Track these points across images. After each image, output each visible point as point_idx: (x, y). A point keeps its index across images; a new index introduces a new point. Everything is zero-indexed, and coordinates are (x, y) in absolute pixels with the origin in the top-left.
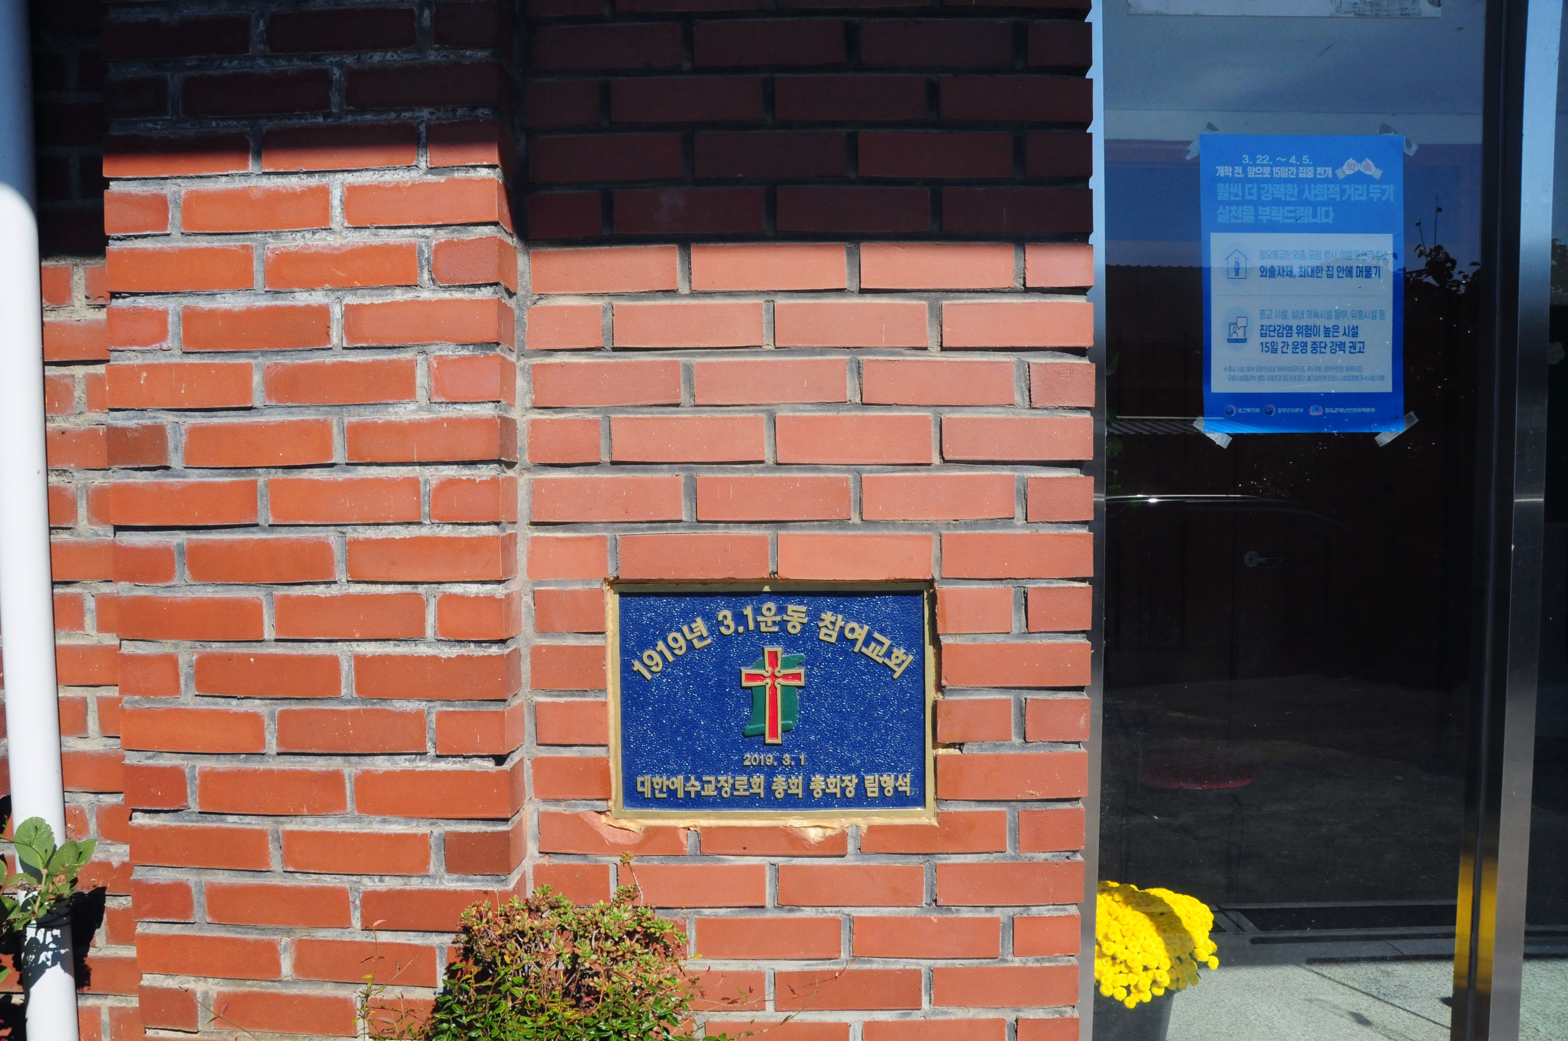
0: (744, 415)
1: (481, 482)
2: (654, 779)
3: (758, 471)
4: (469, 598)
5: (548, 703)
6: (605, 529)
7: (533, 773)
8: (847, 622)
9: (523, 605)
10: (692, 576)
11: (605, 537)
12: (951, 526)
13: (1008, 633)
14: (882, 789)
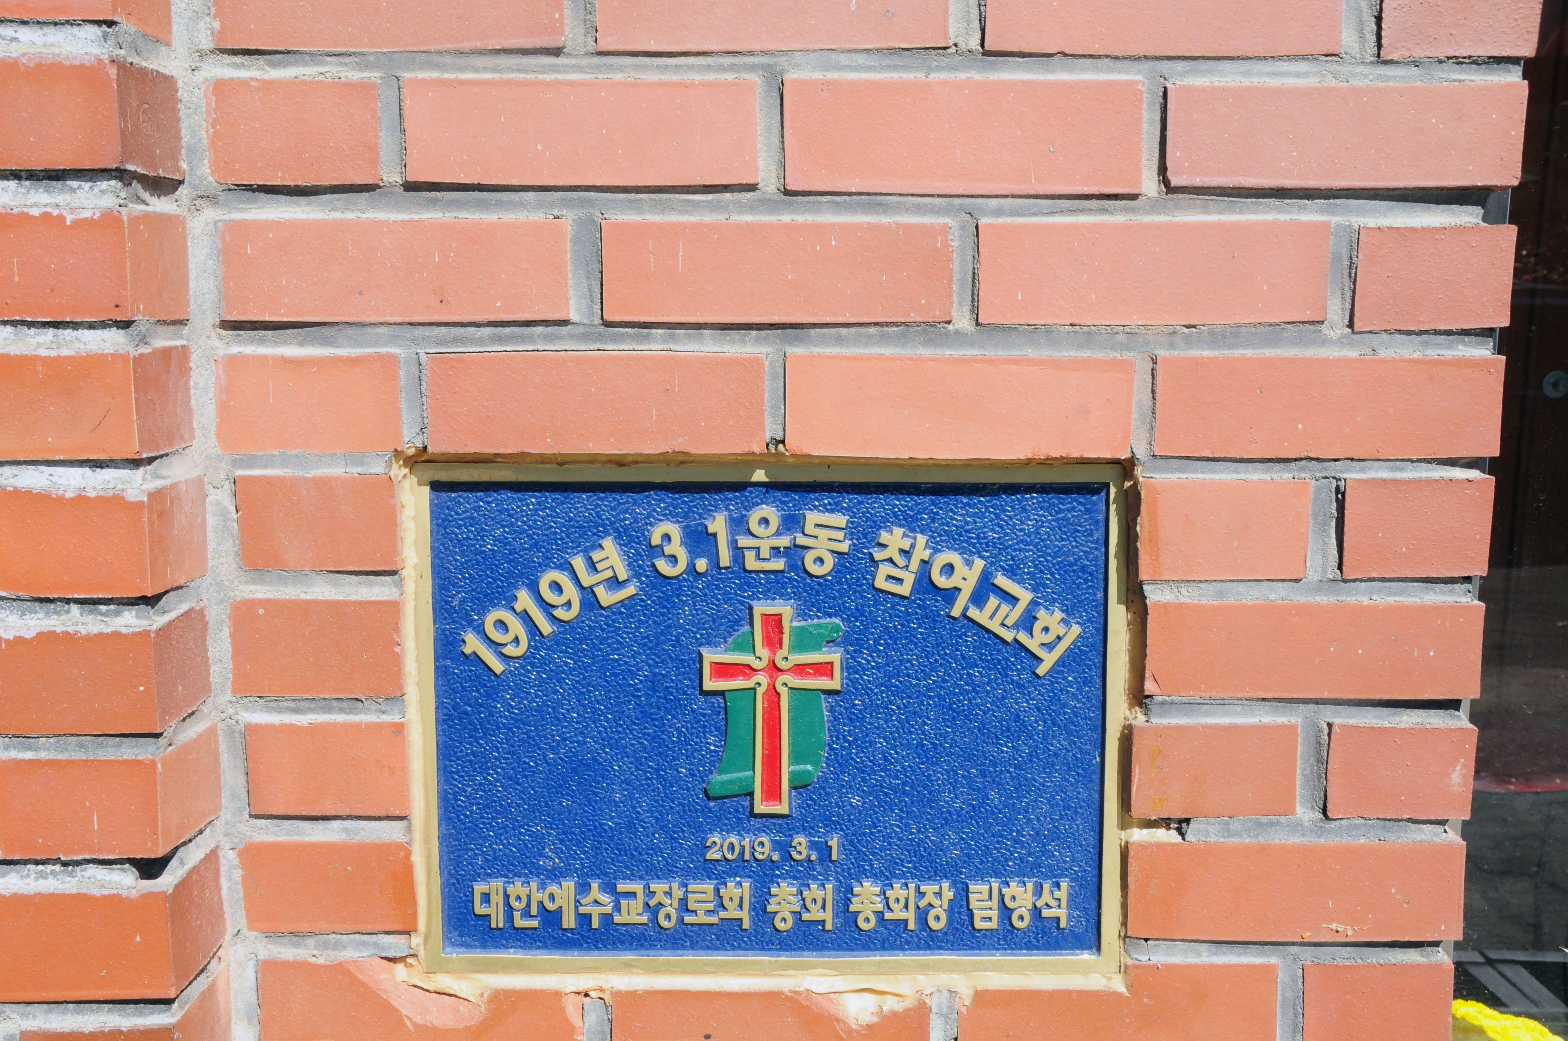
0: (711, 77)
1: (77, 223)
2: (510, 889)
3: (742, 208)
4: (61, 499)
5: (272, 727)
6: (393, 340)
7: (244, 879)
8: (936, 551)
9: (209, 509)
10: (592, 447)
11: (392, 359)
12: (1178, 340)
13: (1297, 581)
14: (1006, 912)
